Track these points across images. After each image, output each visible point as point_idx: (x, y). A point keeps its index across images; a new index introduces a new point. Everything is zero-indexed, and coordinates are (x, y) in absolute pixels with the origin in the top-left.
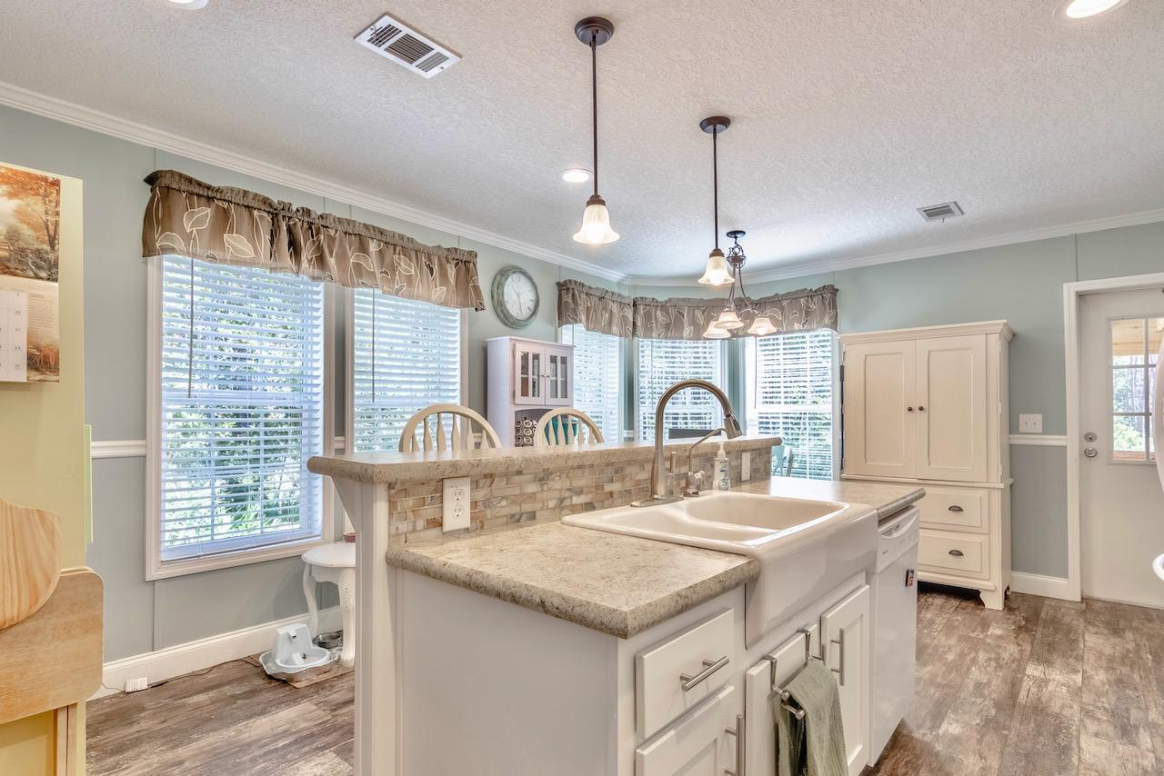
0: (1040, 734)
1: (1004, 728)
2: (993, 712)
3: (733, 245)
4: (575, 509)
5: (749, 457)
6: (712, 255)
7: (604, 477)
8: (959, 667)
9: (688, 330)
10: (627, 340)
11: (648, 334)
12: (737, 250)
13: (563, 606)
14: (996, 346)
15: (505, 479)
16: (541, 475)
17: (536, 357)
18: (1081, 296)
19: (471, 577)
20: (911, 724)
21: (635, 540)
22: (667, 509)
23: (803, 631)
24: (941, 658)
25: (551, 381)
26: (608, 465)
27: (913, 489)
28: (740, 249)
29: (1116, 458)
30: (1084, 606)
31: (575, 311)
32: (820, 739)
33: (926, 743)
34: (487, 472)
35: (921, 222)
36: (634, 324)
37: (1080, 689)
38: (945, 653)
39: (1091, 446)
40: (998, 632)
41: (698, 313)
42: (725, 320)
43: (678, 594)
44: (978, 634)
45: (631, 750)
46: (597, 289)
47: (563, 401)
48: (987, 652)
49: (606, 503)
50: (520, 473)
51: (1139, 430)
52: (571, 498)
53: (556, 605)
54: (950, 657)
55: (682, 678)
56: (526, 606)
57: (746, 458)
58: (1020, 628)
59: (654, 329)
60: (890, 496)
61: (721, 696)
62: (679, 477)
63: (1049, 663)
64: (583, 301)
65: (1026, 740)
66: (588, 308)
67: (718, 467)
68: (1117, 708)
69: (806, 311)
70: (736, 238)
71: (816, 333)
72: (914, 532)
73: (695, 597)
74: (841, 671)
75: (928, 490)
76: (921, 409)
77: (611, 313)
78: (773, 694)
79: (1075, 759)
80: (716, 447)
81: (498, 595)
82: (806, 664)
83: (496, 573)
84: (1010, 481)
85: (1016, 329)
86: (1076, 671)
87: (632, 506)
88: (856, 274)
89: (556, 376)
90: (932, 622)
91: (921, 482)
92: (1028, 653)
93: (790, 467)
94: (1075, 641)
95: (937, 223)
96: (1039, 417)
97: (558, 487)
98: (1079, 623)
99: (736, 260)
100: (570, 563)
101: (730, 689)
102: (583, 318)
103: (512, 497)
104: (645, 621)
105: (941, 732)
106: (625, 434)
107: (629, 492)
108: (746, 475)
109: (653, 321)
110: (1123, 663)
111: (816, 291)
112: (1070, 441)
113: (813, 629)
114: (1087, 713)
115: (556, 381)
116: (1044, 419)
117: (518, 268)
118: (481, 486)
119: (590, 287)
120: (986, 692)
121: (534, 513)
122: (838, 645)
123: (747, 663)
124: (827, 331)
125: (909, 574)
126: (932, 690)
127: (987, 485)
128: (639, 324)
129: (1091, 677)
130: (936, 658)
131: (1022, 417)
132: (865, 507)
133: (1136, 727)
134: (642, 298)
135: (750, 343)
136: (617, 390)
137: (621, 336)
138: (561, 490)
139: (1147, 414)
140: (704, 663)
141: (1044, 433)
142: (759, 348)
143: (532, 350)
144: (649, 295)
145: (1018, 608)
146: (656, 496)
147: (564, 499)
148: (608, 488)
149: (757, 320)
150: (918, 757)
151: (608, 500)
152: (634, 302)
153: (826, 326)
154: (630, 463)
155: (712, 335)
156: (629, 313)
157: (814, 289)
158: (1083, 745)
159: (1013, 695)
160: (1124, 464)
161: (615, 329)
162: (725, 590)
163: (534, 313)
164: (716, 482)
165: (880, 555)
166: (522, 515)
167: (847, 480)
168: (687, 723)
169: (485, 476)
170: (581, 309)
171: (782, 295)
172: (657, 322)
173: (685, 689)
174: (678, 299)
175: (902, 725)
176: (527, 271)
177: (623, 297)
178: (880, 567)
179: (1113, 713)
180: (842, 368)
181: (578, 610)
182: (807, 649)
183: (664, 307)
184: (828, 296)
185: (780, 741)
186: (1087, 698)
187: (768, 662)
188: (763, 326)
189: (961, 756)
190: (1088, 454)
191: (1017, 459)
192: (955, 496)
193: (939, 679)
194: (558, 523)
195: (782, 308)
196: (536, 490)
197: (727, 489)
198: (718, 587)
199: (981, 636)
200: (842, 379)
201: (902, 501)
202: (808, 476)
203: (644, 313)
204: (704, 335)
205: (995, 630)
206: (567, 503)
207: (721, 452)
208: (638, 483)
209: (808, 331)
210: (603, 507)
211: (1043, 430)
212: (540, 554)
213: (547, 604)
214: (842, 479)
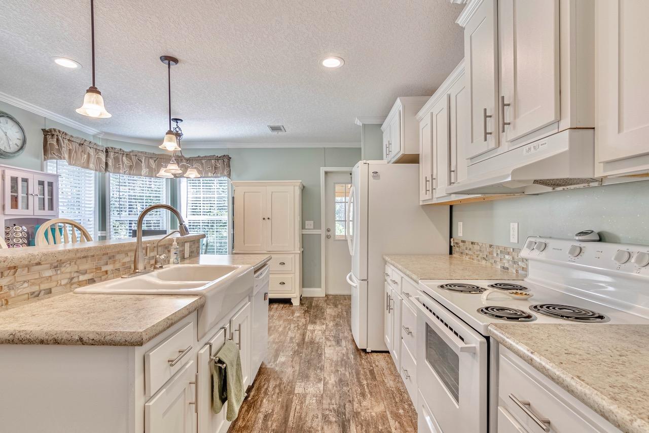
0: (312, 352)
1: (301, 353)
2: (297, 348)
3: (176, 127)
4: (80, 284)
5: (189, 245)
6: (167, 134)
7: (102, 262)
8: (284, 333)
9: (144, 171)
10: (100, 174)
11: (117, 170)
12: (178, 129)
13: (97, 338)
14: (298, 192)
15: (27, 269)
16: (56, 264)
17: (25, 180)
18: (326, 173)
19: (14, 335)
20: (266, 363)
21: (132, 296)
22: (146, 277)
23: (223, 328)
24: (277, 331)
25: (39, 198)
26: (104, 254)
27: (267, 256)
28: (180, 129)
29: (337, 238)
30: (326, 298)
31: (59, 151)
32: (232, 375)
33: (272, 368)
34: (13, 265)
35: (269, 131)
36: (107, 164)
37: (325, 331)
38: (278, 328)
39: (329, 233)
40: (298, 315)
41: (152, 161)
42: (171, 168)
43: (168, 318)
44: (291, 317)
45: (143, 405)
46: (78, 138)
47: (51, 213)
48: (294, 324)
49: (103, 278)
50: (39, 264)
51: (343, 226)
52: (78, 277)
53: (92, 338)
54: (281, 329)
55: (169, 361)
56: (66, 344)
57: (187, 246)
58: (305, 311)
59: (122, 169)
60: (258, 260)
61: (187, 366)
62: (150, 259)
63: (315, 323)
64: (65, 144)
65: (308, 355)
66: (69, 149)
67: (173, 251)
68: (336, 334)
69: (215, 167)
70: (177, 122)
71: (220, 179)
72: (267, 275)
73: (176, 319)
74: (239, 344)
75: (273, 256)
76: (268, 219)
77: (89, 155)
78: (211, 360)
79: (323, 358)
80: (172, 240)
81: (42, 342)
82: (224, 344)
83: (38, 329)
84: (302, 249)
85: (305, 184)
86: (323, 324)
87: (122, 278)
88: (240, 151)
89: (44, 195)
90: (273, 316)
91: (269, 252)
92: (308, 321)
93: (206, 249)
94: (323, 312)
95: (275, 133)
96: (313, 222)
97: (69, 271)
98: (325, 305)
99: (178, 135)
100: (93, 314)
101: (192, 362)
102: (66, 156)
103: (32, 281)
104: (152, 334)
105: (278, 362)
106: (99, 234)
107: (118, 270)
108: (187, 255)
109: (121, 163)
110: (338, 318)
111: (220, 157)
112: (322, 232)
113: (227, 326)
114: (327, 339)
115: (44, 198)
116: (314, 223)
117: (6, 114)
118: (5, 275)
119: (72, 136)
120: (294, 340)
121: (51, 289)
122: (238, 332)
123: (199, 348)
124: (226, 178)
125: (266, 294)
126: (274, 345)
127: (293, 252)
128: (110, 163)
129: (328, 325)
130: (275, 331)
131: (306, 222)
132: (247, 266)
133: (341, 340)
134: (112, 148)
135: (184, 181)
136: (93, 206)
137: (96, 170)
138: (71, 272)
139: (345, 221)
140: (179, 352)
141: (314, 228)
142: (189, 185)
143: (20, 175)
144: (118, 147)
145: (305, 303)
146: (137, 271)
147: (73, 278)
148: (104, 268)
149: (189, 170)
150: (269, 376)
151: (105, 276)
152: (106, 150)
153: (225, 176)
154: (118, 253)
155: (162, 175)
156: (103, 156)
157: (219, 156)
158: (326, 351)
159: (303, 339)
160: (339, 240)
161: (91, 165)
162: (190, 313)
163: (22, 148)
164: (172, 260)
165: (254, 288)
166: (40, 291)
167: (235, 254)
168: (171, 384)
169: (9, 268)
170: (65, 151)
171: (202, 157)
172: (123, 164)
173: (172, 365)
174: (139, 152)
175: (263, 364)
176: (15, 117)
177: (98, 146)
178: (255, 293)
179: (335, 337)
180: (233, 198)
181: (108, 338)
182: (225, 337)
183: (128, 155)
184: (226, 160)
185: (214, 382)
186: (327, 333)
187: (208, 345)
188: (192, 173)
189: (285, 370)
190: (328, 237)
191: (305, 240)
192: (281, 258)
193: (277, 340)
194: (71, 293)
195: (202, 164)
196: (52, 274)
197: (178, 263)
198: (187, 312)
199: (292, 318)
200: (233, 204)
201: (263, 262)
202: (215, 253)
203: (114, 158)
204: (157, 175)
205: (297, 314)
206: (75, 280)
207: (175, 243)
208: (124, 264)
209: (216, 177)
210: (101, 281)
211: (314, 227)
212: (67, 313)
213: (84, 339)
214: (232, 254)
